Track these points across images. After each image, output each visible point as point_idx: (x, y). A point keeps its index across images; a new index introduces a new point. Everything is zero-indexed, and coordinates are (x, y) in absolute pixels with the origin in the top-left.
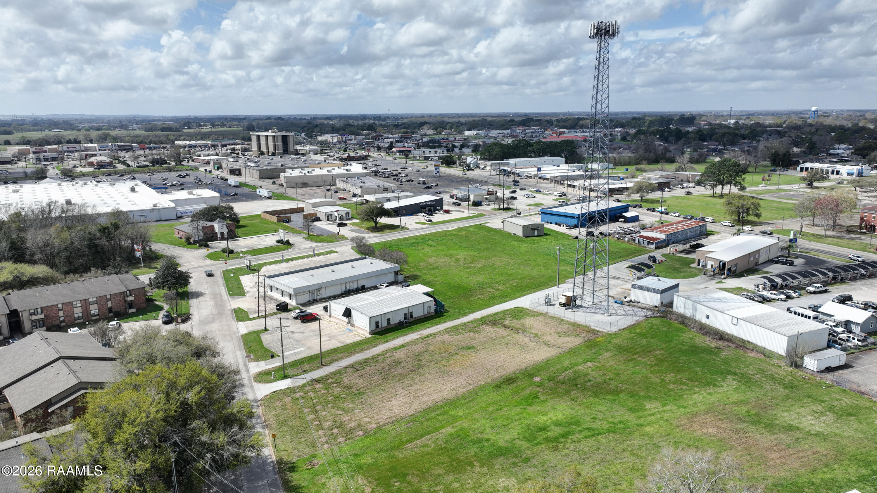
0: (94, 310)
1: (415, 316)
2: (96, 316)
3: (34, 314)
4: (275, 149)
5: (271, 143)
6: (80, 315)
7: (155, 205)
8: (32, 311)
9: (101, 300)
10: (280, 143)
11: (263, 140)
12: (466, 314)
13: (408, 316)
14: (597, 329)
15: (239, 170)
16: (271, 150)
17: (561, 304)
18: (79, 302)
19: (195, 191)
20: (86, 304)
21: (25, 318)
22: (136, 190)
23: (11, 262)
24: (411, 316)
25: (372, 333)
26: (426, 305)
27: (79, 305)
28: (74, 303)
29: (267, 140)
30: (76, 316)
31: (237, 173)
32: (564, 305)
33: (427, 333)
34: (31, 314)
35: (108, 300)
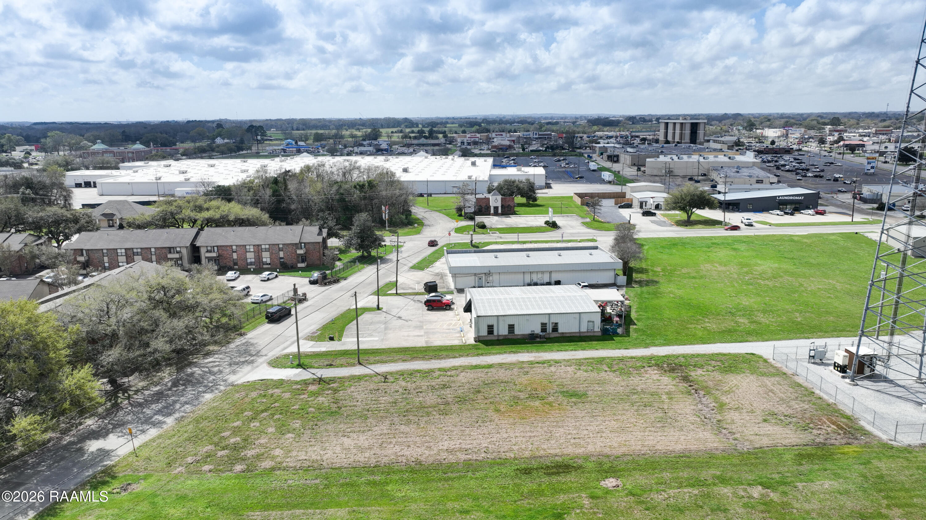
0: (266, 257)
1: (561, 330)
2: (267, 264)
3: (210, 252)
4: (681, 138)
5: (678, 131)
6: (253, 260)
7: (470, 177)
8: (209, 248)
9: (273, 248)
10: (687, 132)
11: (670, 127)
12: (647, 346)
13: (549, 329)
14: (869, 428)
15: (617, 156)
16: (677, 139)
17: (836, 366)
18: (252, 247)
19: (523, 169)
20: (258, 249)
21: (204, 254)
22: (477, 164)
23: (220, 200)
24: (555, 329)
25: (478, 339)
26: (585, 319)
27: (252, 250)
28: (248, 247)
29: (674, 129)
30: (249, 261)
31: (615, 159)
32: (842, 369)
33: (545, 358)
34: (208, 251)
35: (280, 250)
